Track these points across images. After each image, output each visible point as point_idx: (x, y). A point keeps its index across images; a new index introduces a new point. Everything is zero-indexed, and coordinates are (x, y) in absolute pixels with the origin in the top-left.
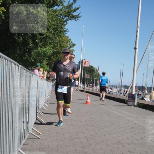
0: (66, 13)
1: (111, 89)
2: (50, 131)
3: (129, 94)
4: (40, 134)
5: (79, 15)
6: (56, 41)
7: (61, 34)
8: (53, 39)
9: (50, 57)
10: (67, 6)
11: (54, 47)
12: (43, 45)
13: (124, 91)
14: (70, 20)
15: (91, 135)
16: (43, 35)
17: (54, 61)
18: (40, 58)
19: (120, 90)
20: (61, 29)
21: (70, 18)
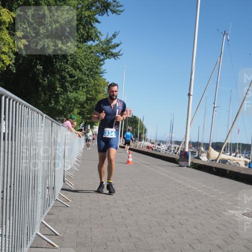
0: (103, 50)
1: (159, 145)
2: (81, 198)
3: (181, 151)
4: (69, 201)
5: (119, 52)
6: (91, 85)
7: (97, 77)
8: (87, 82)
9: (83, 104)
10: (105, 42)
11: (88, 92)
12: (74, 89)
13: (175, 148)
14: (108, 59)
15: (133, 203)
16: (74, 77)
17: (87, 110)
18: (70, 105)
19: (170, 147)
20: (97, 70)
21: (108, 56)
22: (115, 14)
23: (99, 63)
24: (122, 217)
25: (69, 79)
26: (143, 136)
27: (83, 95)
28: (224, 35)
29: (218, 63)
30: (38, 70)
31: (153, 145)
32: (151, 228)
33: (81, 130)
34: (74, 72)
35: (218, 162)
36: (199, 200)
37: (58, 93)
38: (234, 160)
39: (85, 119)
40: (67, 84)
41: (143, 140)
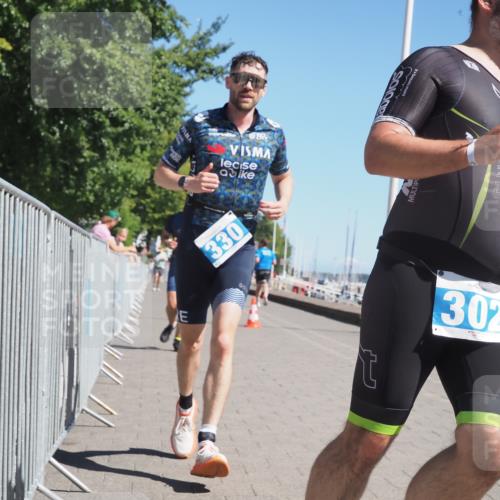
0: (190, 59)
1: (321, 283)
2: (140, 405)
4: (112, 414)
6: (161, 143)
8: (152, 136)
9: (144, 188)
10: (193, 41)
12: (122, 153)
13: (359, 290)
15: (261, 418)
16: (122, 124)
17: (152, 202)
18: (113, 191)
19: (346, 288)
20: (176, 107)
21: (201, 75)
23: (180, 89)
24: (237, 451)
25: (109, 130)
26: (284, 262)
27: (144, 166)
30: (37, 108)
31: (305, 284)
34: (121, 112)
37: (85, 162)
39: (149, 222)
40: (105, 142)
41: (285, 272)
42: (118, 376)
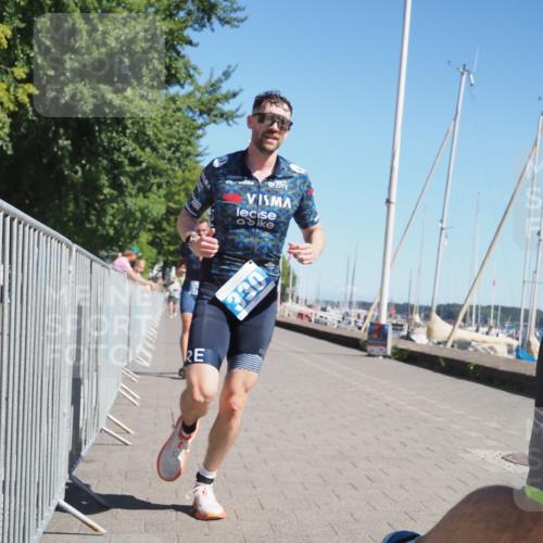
0: (202, 104)
1: (324, 310)
2: (156, 425)
3: (371, 324)
4: (128, 432)
5: (237, 110)
6: (176, 181)
7: (188, 162)
8: (168, 175)
9: (160, 222)
10: (206, 88)
11: (169, 197)
12: (140, 190)
13: (359, 317)
14: (213, 125)
15: (269, 436)
16: (140, 163)
17: (168, 235)
18: (131, 225)
19: (347, 314)
20: (189, 148)
21: (213, 118)
22: (227, 27)
23: (193, 131)
24: (245, 467)
25: (128, 169)
26: (289, 290)
27: (160, 203)
28: (463, 74)
29: (450, 135)
30: (62, 148)
31: (309, 311)
32: (306, 489)
33: (155, 279)
34: (139, 152)
35: (449, 345)
36: (409, 428)
37: (105, 199)
38: (484, 342)
39: (164, 255)
40: (124, 180)
41: (290, 300)
42: (134, 397)
